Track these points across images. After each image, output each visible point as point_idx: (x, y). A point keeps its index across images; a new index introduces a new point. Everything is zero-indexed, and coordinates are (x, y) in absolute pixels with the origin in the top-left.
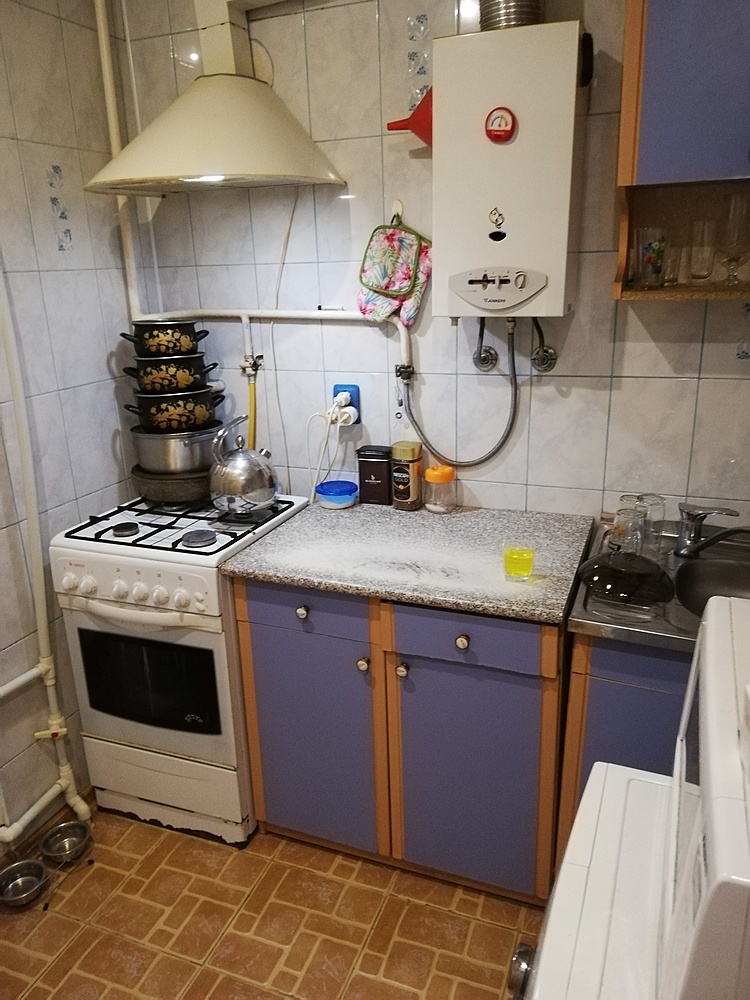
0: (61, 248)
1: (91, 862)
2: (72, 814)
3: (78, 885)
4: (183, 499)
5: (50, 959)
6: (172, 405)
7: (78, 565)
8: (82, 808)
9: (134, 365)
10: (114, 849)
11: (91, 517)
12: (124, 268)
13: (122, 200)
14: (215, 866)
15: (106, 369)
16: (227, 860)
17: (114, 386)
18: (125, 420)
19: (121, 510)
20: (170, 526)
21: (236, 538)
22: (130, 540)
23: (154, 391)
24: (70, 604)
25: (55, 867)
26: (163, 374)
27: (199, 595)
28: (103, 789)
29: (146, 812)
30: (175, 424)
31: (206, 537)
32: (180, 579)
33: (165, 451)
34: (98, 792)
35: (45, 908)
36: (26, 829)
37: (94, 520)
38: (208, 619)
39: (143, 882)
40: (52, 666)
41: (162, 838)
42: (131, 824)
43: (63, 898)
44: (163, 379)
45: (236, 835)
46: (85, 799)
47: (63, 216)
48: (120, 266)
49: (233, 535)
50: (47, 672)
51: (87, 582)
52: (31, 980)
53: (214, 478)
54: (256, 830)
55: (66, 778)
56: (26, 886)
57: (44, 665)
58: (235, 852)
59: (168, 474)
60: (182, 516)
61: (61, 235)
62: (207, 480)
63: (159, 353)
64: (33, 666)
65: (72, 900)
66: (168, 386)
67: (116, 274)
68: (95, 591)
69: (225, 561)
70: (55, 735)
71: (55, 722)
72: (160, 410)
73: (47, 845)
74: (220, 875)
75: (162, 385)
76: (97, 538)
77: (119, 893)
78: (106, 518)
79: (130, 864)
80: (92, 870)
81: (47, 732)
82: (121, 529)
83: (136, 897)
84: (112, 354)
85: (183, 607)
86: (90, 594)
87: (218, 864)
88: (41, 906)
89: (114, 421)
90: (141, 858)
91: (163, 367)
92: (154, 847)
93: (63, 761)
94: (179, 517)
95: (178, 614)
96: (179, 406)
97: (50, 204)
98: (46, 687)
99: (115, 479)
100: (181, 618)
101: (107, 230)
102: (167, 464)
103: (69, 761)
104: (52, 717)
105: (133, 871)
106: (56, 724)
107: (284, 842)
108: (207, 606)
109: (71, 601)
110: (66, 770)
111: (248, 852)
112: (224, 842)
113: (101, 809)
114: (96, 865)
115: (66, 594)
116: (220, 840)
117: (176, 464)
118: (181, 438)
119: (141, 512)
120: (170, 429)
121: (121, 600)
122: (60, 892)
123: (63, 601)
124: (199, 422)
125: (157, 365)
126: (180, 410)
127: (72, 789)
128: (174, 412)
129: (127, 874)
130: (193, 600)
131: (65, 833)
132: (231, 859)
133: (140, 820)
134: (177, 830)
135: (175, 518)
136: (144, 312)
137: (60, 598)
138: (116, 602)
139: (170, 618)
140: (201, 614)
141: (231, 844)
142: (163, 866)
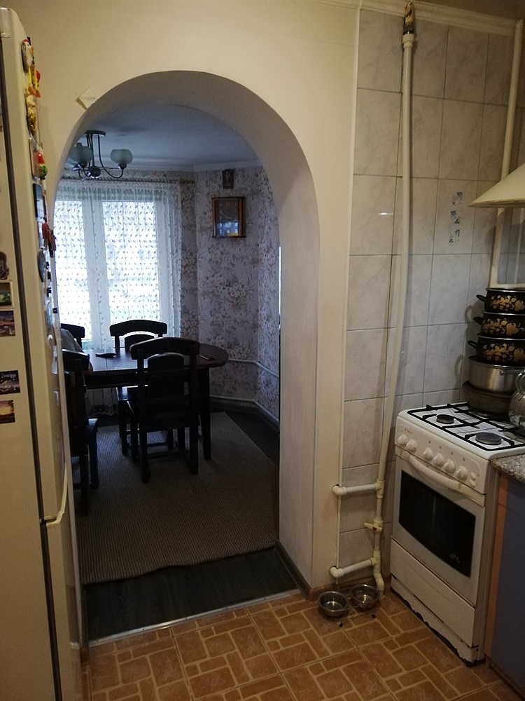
0: (451, 241)
1: (374, 616)
2: (374, 583)
3: (363, 625)
4: (491, 410)
5: (332, 654)
6: (498, 346)
7: (409, 432)
8: (380, 581)
9: (482, 316)
10: (390, 617)
11: (427, 406)
12: (492, 254)
13: (500, 211)
14: (445, 666)
15: (463, 316)
16: (455, 667)
17: (466, 327)
18: (468, 351)
19: (449, 406)
20: (473, 425)
21: (513, 446)
22: (442, 425)
23: (489, 335)
24: (401, 454)
25: (353, 606)
26: (497, 324)
27: (473, 475)
28: (395, 578)
29: (417, 607)
30: (497, 358)
31: (494, 439)
32: (464, 459)
33: (488, 376)
34: (393, 578)
35: (341, 625)
36: (346, 575)
37: (429, 408)
38: (476, 494)
39: (397, 647)
40: (383, 487)
41: (420, 628)
42: (406, 609)
43: (351, 626)
44: (496, 327)
45: (467, 654)
46: (384, 579)
47: (457, 222)
48: (491, 252)
49: (512, 443)
50: (379, 489)
51: (411, 443)
52: (318, 658)
53: (513, 401)
54: (483, 661)
55: (375, 559)
56: (336, 607)
57: (378, 485)
58: (463, 666)
59: (487, 391)
60: (484, 421)
61: (453, 233)
62: (508, 401)
63: (498, 310)
64: (372, 483)
65: (355, 630)
66: (499, 332)
67: (485, 257)
68: (415, 451)
69: (497, 458)
70: (375, 529)
71: (377, 521)
72: (489, 348)
73: (354, 592)
74: (447, 673)
75: (495, 331)
76: (424, 419)
77: (382, 643)
78: (436, 409)
79: (394, 631)
80: (373, 621)
81: (371, 525)
82: (442, 418)
83: (390, 652)
84: (470, 307)
85: (462, 479)
86: (412, 451)
87: (447, 666)
88: (339, 623)
89: (461, 349)
90: (402, 632)
91: (499, 320)
92: (413, 630)
93: (377, 547)
94: (482, 421)
95: (458, 483)
96: (503, 347)
97: (450, 214)
98: (377, 498)
99: (453, 386)
100: (459, 486)
101: (486, 230)
102: (487, 383)
103: (380, 549)
104: (377, 518)
105: (394, 636)
106: (377, 523)
107: (500, 681)
108: (477, 485)
109: (401, 452)
110: (377, 554)
111: (472, 671)
112: (458, 655)
113: (392, 590)
114: (376, 620)
115: (400, 447)
116: (455, 651)
117: (493, 385)
118: (500, 368)
119: (460, 411)
120: (492, 361)
121: (427, 461)
122: (352, 622)
123: (397, 451)
124: (516, 360)
125: (494, 318)
126: (502, 350)
127: (378, 567)
128: (499, 350)
129: (390, 636)
130: (469, 477)
131: (365, 590)
132: (458, 668)
133: (411, 609)
134: (431, 628)
135: (479, 421)
136: (499, 282)
137: (396, 448)
138: (425, 462)
139: (453, 483)
140: (472, 488)
141: (461, 659)
142: (413, 644)
